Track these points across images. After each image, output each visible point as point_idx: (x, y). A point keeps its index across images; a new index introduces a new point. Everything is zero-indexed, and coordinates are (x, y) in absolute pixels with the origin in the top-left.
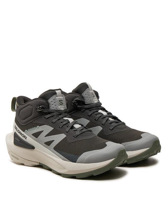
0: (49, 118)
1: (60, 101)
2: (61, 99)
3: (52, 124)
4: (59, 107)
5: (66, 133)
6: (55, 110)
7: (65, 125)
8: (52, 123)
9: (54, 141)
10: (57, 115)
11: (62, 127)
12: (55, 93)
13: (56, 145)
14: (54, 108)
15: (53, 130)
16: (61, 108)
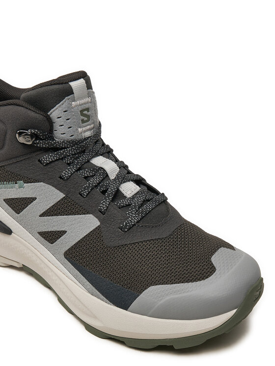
0: (53, 164)
1: (82, 111)
2: (87, 106)
3: (59, 183)
4: (80, 130)
5: (100, 214)
6: (69, 142)
7: (96, 186)
8: (61, 178)
9: (65, 232)
10: (75, 154)
11: (87, 194)
12: (70, 92)
13: (72, 247)
14: (67, 137)
15: (62, 199)
16: (85, 131)
